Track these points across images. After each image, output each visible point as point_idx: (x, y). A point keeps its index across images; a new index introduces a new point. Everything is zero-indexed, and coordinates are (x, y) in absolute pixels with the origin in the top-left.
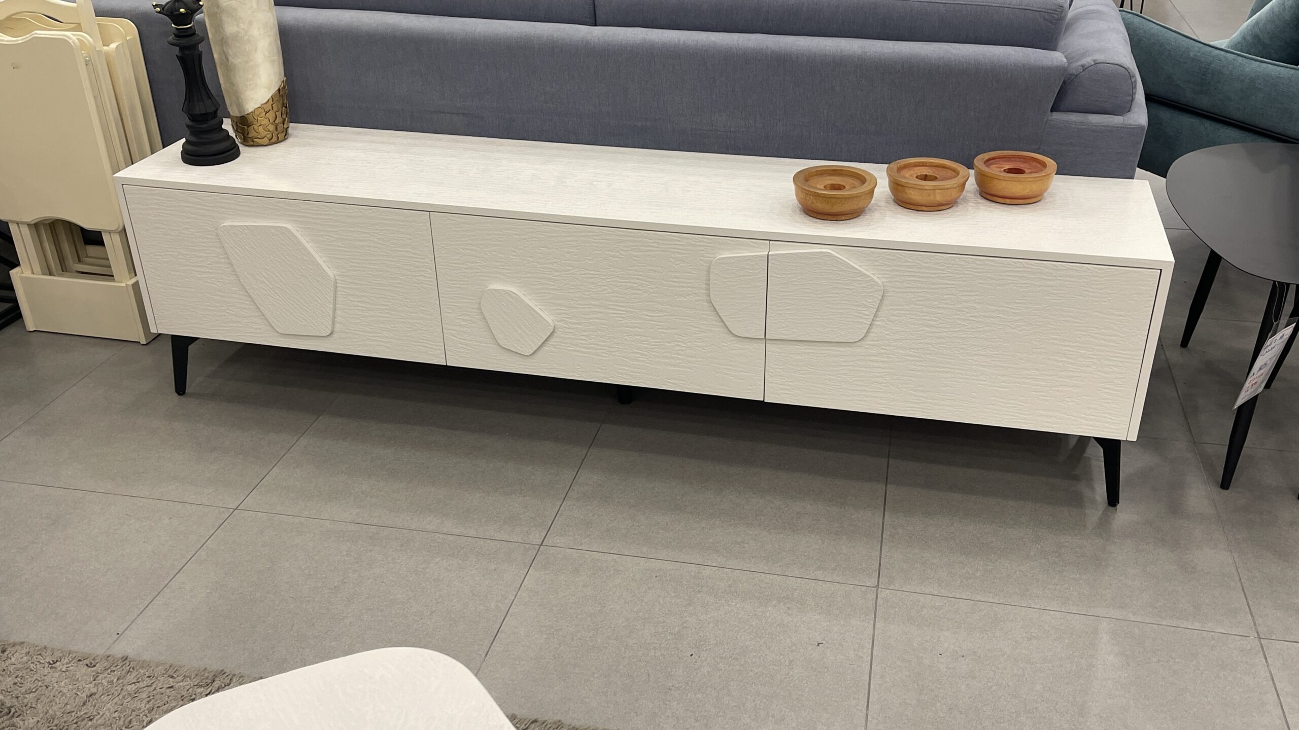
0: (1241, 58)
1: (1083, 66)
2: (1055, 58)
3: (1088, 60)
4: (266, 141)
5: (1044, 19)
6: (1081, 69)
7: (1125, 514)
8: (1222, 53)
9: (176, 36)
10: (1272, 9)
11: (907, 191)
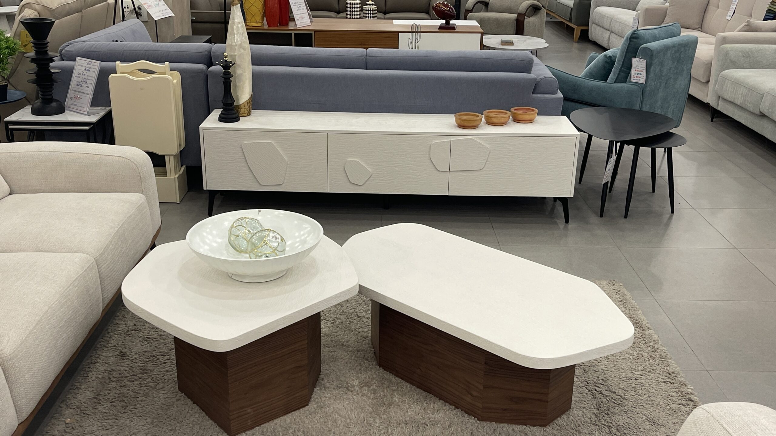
0: (587, 80)
1: (541, 78)
2: (532, 76)
3: (542, 77)
4: (246, 114)
5: (527, 63)
6: (540, 80)
7: (571, 225)
8: (580, 79)
9: (224, 74)
10: (595, 63)
11: (492, 119)
